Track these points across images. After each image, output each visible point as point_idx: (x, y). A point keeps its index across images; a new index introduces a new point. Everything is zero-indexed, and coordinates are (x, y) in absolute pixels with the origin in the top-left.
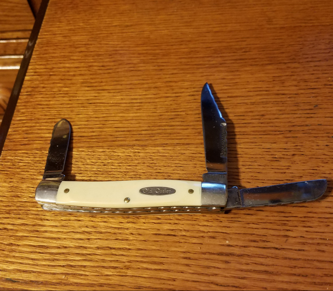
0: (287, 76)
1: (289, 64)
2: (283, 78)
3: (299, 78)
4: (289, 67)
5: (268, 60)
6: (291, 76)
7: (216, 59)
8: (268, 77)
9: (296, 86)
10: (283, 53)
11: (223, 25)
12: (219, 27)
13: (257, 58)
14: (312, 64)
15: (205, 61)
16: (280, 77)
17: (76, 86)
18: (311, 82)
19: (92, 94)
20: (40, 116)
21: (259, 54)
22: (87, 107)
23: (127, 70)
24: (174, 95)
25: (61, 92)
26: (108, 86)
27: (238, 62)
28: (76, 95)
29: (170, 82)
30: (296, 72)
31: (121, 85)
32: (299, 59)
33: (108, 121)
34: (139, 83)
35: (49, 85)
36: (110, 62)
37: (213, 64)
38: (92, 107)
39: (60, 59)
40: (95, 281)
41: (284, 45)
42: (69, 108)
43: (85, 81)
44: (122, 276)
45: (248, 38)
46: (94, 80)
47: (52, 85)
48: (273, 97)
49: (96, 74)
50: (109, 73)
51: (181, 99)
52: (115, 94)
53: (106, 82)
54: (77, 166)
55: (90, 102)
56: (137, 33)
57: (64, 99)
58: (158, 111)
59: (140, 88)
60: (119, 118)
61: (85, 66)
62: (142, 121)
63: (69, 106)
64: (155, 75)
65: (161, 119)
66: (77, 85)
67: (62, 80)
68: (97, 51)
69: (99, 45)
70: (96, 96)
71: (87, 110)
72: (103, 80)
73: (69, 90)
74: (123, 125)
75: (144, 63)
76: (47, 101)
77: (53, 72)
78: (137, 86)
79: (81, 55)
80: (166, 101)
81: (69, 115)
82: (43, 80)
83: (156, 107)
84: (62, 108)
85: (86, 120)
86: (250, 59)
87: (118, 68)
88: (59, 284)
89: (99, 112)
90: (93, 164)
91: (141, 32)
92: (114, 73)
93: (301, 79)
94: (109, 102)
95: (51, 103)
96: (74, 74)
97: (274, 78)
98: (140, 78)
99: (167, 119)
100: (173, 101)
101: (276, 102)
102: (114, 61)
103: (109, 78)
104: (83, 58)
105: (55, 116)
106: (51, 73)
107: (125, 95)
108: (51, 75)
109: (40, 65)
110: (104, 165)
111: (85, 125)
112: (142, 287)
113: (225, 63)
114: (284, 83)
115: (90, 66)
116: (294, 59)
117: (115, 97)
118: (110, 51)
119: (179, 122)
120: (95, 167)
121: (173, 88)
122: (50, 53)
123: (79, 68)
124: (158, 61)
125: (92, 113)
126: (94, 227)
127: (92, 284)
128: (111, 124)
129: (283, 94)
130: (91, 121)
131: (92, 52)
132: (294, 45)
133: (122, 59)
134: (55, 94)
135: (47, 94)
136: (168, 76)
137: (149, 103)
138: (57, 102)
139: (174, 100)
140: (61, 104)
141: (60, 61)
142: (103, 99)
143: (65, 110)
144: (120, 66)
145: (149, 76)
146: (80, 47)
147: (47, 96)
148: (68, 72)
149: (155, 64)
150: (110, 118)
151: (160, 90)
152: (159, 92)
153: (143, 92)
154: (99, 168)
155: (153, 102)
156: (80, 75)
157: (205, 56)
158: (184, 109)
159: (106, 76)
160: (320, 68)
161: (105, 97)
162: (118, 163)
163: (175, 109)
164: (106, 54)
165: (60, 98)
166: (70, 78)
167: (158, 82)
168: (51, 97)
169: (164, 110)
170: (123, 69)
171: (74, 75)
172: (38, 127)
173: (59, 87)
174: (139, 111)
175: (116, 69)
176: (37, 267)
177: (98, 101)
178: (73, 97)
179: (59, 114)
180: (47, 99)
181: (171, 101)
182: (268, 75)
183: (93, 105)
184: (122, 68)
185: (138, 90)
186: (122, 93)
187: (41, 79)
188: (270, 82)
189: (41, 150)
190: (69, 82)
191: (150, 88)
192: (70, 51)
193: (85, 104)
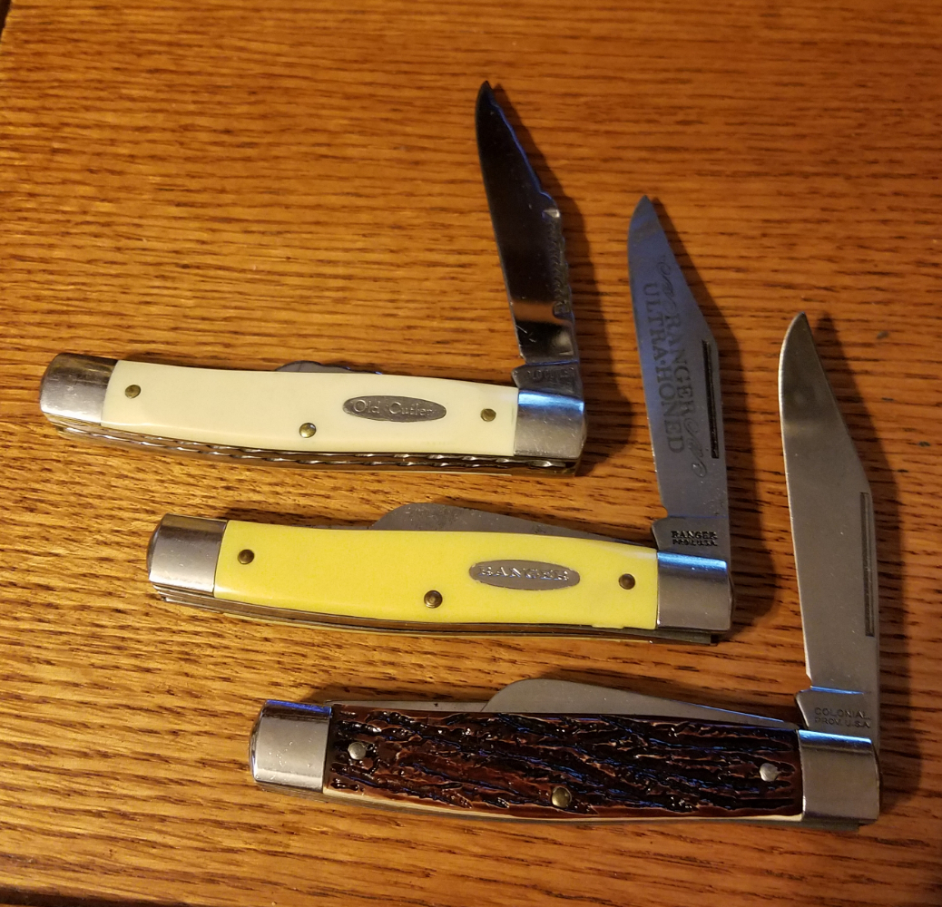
0: (806, 221)
1: (818, 179)
2: (794, 228)
3: (842, 233)
4: (814, 192)
5: (754, 160)
6: (819, 222)
7: (592, 140)
8: (748, 221)
9: (830, 259)
10: (803, 137)
11: (621, 14)
12: (610, 20)
13: (718, 149)
14: (888, 186)
15: (557, 144)
16: (784, 225)
17: (138, 197)
18: (877, 250)
19: (192, 232)
20: (21, 301)
21: (730, 135)
22: (173, 279)
23: (306, 154)
24: (452, 259)
25: (88, 218)
26: (243, 206)
27: (662, 156)
28: (139, 231)
29: (443, 209)
30: (834, 210)
31: (287, 207)
32: (851, 163)
33: (243, 334)
34: (344, 207)
35: (50, 186)
36: (251, 117)
37: (582, 159)
38: (188, 282)
39: (86, 94)
40: (193, 865)
41: (808, 109)
42: (117, 276)
43: (168, 181)
44: (275, 854)
45: (699, 71)
46: (197, 180)
47: (58, 190)
48: (760, 292)
49: (204, 157)
50: (248, 159)
51: (475, 277)
52: (266, 240)
53: (237, 192)
54: (142, 484)
55: (185, 262)
56: (342, 16)
57: (99, 242)
58: (400, 313)
59: (347, 225)
60: (277, 325)
61: (170, 125)
62: (350, 341)
63: (114, 270)
64: (397, 180)
65: (410, 342)
66: (141, 194)
67: (91, 171)
68: (211, 74)
69: (214, 52)
70: (203, 242)
71: (175, 289)
72: (229, 184)
73: (114, 210)
74: (290, 351)
75: (361, 133)
76: (42, 246)
77: (64, 139)
78: (337, 214)
79: (155, 81)
80: (427, 279)
81: (115, 302)
82: (27, 168)
83: (395, 297)
84: (93, 275)
85: (172, 325)
86: (698, 150)
87: (278, 144)
88: (85, 867)
89: (213, 299)
90: (191, 481)
91: (355, 12)
92: (263, 160)
93: (849, 238)
94: (246, 267)
95: (57, 253)
96: (132, 153)
97: (766, 225)
98: (347, 186)
99: (426, 342)
100: (450, 281)
101: (764, 310)
102: (264, 117)
103: (247, 177)
104: (161, 96)
105: (70, 302)
106: (56, 145)
107: (297, 243)
108: (55, 151)
109: (21, 109)
110: (228, 488)
111: (168, 343)
112: (333, 890)
113: (620, 159)
114: (794, 245)
115: (186, 128)
116: (834, 162)
117: (264, 251)
118: (254, 76)
119: (465, 355)
120: (198, 493)
121: (453, 232)
122: (51, 68)
123: (148, 132)
124: (409, 129)
125: (191, 303)
126: (190, 694)
127: (185, 873)
128: (251, 345)
129: (790, 286)
130: (188, 329)
131: (190, 73)
132: (839, 109)
133: (292, 109)
134: (69, 221)
135: (41, 221)
136: (437, 188)
137: (375, 280)
138: (75, 254)
139: (453, 278)
140: (89, 262)
141: (86, 98)
142: (225, 255)
143: (101, 285)
144: (286, 138)
145: (378, 183)
146: (151, 53)
147: (43, 228)
148: (113, 142)
149: (398, 139)
150: (248, 323)
151: (411, 238)
152: (407, 243)
153: (356, 237)
154: (211, 497)
155: (388, 280)
156: (153, 157)
157: (558, 124)
158: (483, 313)
159: (239, 168)
160: (909, 204)
161: (233, 248)
162: (270, 484)
163: (455, 309)
164: (239, 87)
165: (85, 237)
166: (119, 166)
167: (404, 208)
168: (57, 234)
169: (422, 308)
170: (294, 148)
171: (132, 158)
172: (15, 340)
173: (83, 197)
174: (340, 307)
175: (270, 144)
176: (20, 813)
177: (209, 260)
178: (129, 238)
179: (82, 296)
180: (44, 240)
181: (443, 278)
182: (746, 214)
183: (196, 275)
184: (292, 144)
185: (341, 230)
186: (289, 235)
187: (23, 163)
188: (753, 238)
189: (26, 423)
190: (115, 181)
191: (378, 225)
192: (116, 65)
193: (168, 268)
